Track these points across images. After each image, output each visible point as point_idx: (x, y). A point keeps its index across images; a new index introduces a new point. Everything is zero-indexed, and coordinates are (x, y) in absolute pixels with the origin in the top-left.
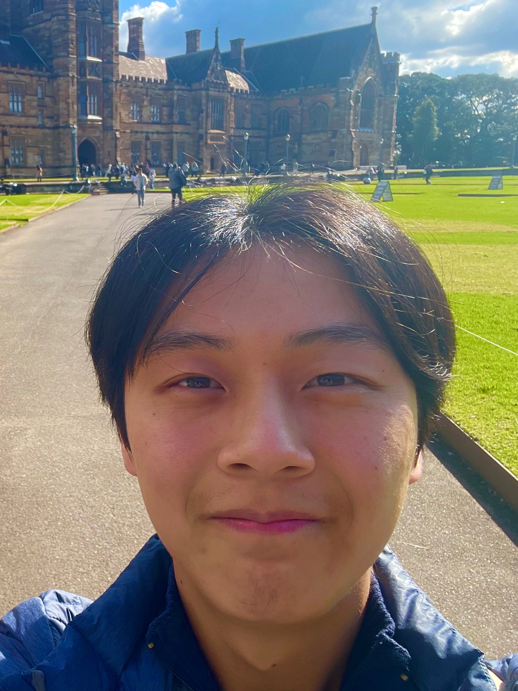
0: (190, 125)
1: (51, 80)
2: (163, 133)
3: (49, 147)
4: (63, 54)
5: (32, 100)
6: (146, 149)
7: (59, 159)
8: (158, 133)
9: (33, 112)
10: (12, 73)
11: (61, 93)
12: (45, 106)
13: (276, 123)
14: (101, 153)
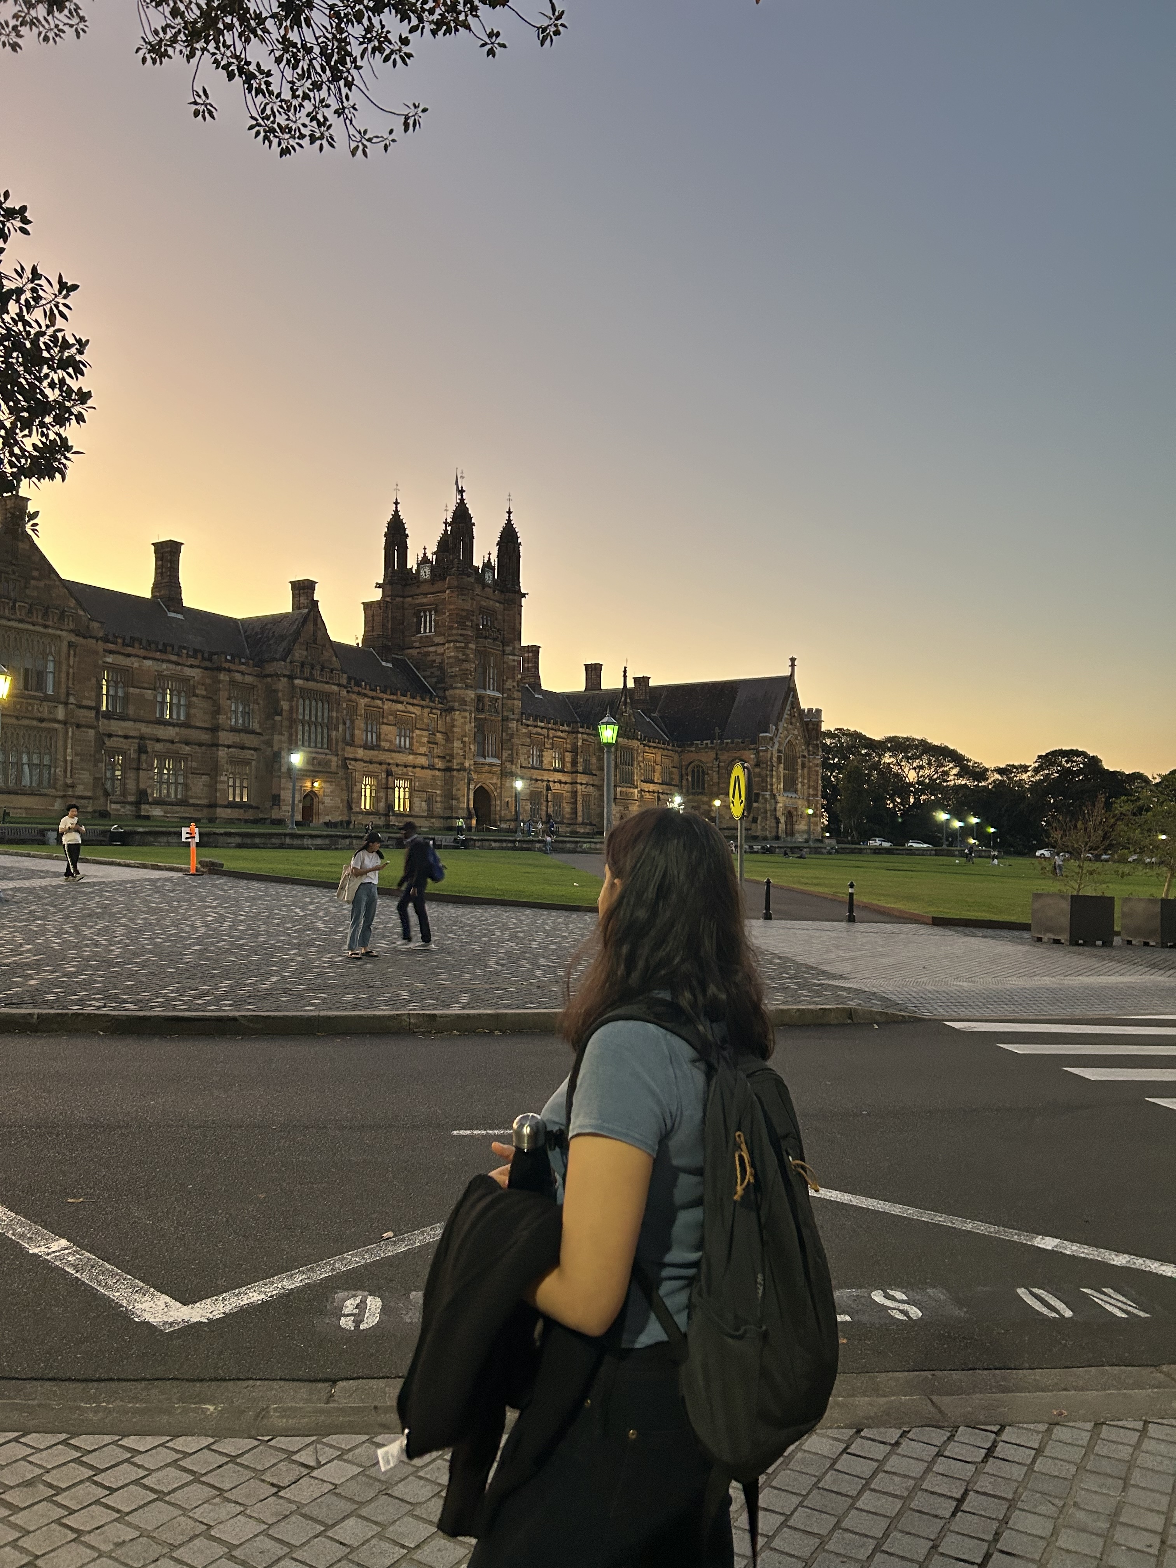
0: (595, 775)
1: (444, 714)
2: (566, 783)
3: (438, 792)
4: (459, 685)
5: (422, 736)
6: (547, 801)
7: (451, 808)
8: (560, 782)
9: (423, 750)
10: (402, 703)
11: (455, 730)
12: (437, 744)
13: (690, 779)
14: (498, 802)
